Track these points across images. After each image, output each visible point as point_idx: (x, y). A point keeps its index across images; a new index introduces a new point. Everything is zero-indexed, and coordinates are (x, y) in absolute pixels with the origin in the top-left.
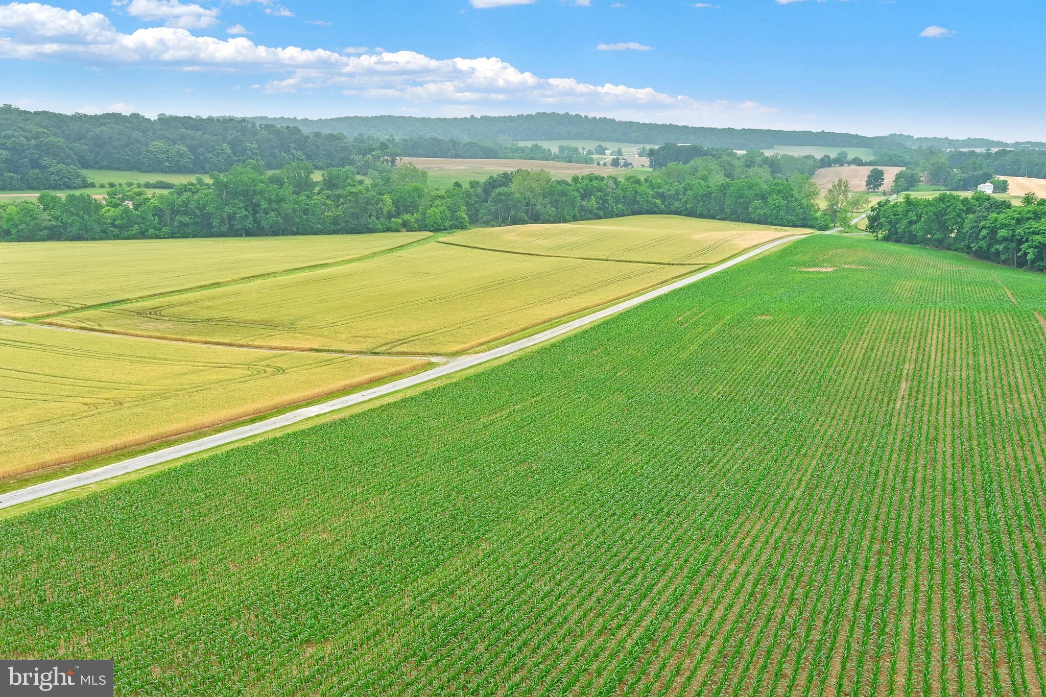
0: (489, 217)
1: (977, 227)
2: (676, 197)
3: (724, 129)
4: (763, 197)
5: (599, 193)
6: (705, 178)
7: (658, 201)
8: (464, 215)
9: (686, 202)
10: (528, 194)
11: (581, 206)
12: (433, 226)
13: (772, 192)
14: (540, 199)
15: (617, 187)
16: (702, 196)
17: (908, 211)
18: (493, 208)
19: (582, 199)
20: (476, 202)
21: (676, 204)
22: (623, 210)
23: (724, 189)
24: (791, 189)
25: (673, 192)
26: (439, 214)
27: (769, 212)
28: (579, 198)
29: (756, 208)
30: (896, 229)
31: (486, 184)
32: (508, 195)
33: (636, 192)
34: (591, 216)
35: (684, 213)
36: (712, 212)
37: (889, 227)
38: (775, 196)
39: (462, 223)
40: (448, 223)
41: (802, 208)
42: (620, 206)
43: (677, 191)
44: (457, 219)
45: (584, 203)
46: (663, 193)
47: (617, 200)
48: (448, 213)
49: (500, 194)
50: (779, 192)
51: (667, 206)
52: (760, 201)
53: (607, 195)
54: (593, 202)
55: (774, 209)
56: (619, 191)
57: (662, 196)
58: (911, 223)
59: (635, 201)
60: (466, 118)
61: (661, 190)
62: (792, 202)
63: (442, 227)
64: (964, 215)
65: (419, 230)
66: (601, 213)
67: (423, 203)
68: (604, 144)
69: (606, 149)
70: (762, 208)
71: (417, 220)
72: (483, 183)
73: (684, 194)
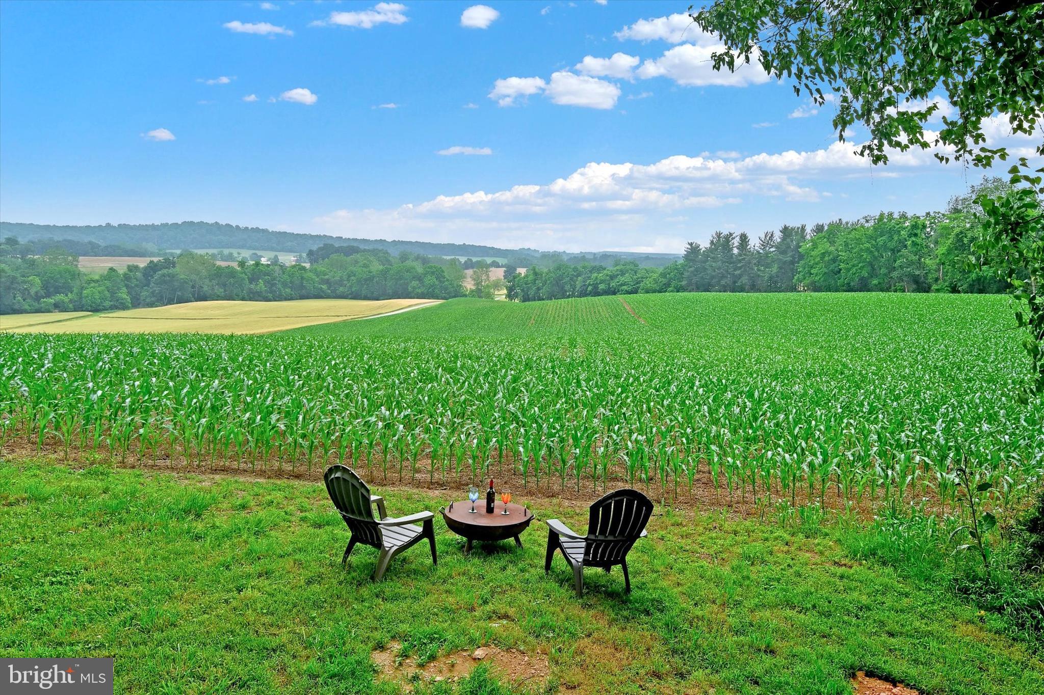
0: (153, 299)
1: (584, 285)
2: (340, 283)
3: (376, 241)
4: (420, 279)
5: (267, 277)
6: (365, 266)
7: (324, 287)
8: (125, 296)
9: (351, 287)
10: (194, 277)
11: (250, 289)
12: (91, 306)
13: (426, 274)
14: (207, 281)
15: (284, 273)
16: (366, 280)
17: (535, 280)
18: (157, 289)
19: (251, 283)
20: (136, 286)
21: (341, 289)
22: (291, 294)
23: (384, 273)
24: (443, 271)
25: (337, 278)
26: (98, 294)
27: (426, 291)
28: (247, 281)
29: (414, 288)
30: (528, 295)
31: (145, 268)
32: (172, 276)
33: (302, 278)
34: (260, 298)
35: (350, 296)
36: (376, 294)
37: (522, 294)
38: (429, 277)
39: (122, 303)
40: (107, 304)
41: (453, 287)
42: (288, 290)
43: (341, 277)
44: (117, 301)
45: (252, 286)
46: (328, 280)
47: (285, 285)
48: (107, 294)
49: (164, 275)
50: (433, 273)
51: (334, 291)
52: (417, 282)
53: (274, 279)
54: (261, 286)
55: (430, 288)
56: (286, 277)
57: (327, 282)
58: (539, 289)
59: (302, 287)
60: (100, 226)
61: (327, 277)
62: (444, 282)
63: (101, 307)
64: (575, 278)
65: (75, 311)
66: (270, 296)
67: (76, 285)
68: (259, 253)
69: (262, 257)
70: (419, 288)
71: (71, 301)
72: (143, 268)
73: (348, 280)
